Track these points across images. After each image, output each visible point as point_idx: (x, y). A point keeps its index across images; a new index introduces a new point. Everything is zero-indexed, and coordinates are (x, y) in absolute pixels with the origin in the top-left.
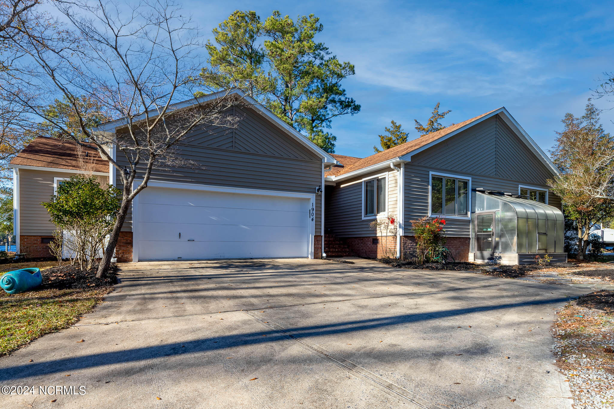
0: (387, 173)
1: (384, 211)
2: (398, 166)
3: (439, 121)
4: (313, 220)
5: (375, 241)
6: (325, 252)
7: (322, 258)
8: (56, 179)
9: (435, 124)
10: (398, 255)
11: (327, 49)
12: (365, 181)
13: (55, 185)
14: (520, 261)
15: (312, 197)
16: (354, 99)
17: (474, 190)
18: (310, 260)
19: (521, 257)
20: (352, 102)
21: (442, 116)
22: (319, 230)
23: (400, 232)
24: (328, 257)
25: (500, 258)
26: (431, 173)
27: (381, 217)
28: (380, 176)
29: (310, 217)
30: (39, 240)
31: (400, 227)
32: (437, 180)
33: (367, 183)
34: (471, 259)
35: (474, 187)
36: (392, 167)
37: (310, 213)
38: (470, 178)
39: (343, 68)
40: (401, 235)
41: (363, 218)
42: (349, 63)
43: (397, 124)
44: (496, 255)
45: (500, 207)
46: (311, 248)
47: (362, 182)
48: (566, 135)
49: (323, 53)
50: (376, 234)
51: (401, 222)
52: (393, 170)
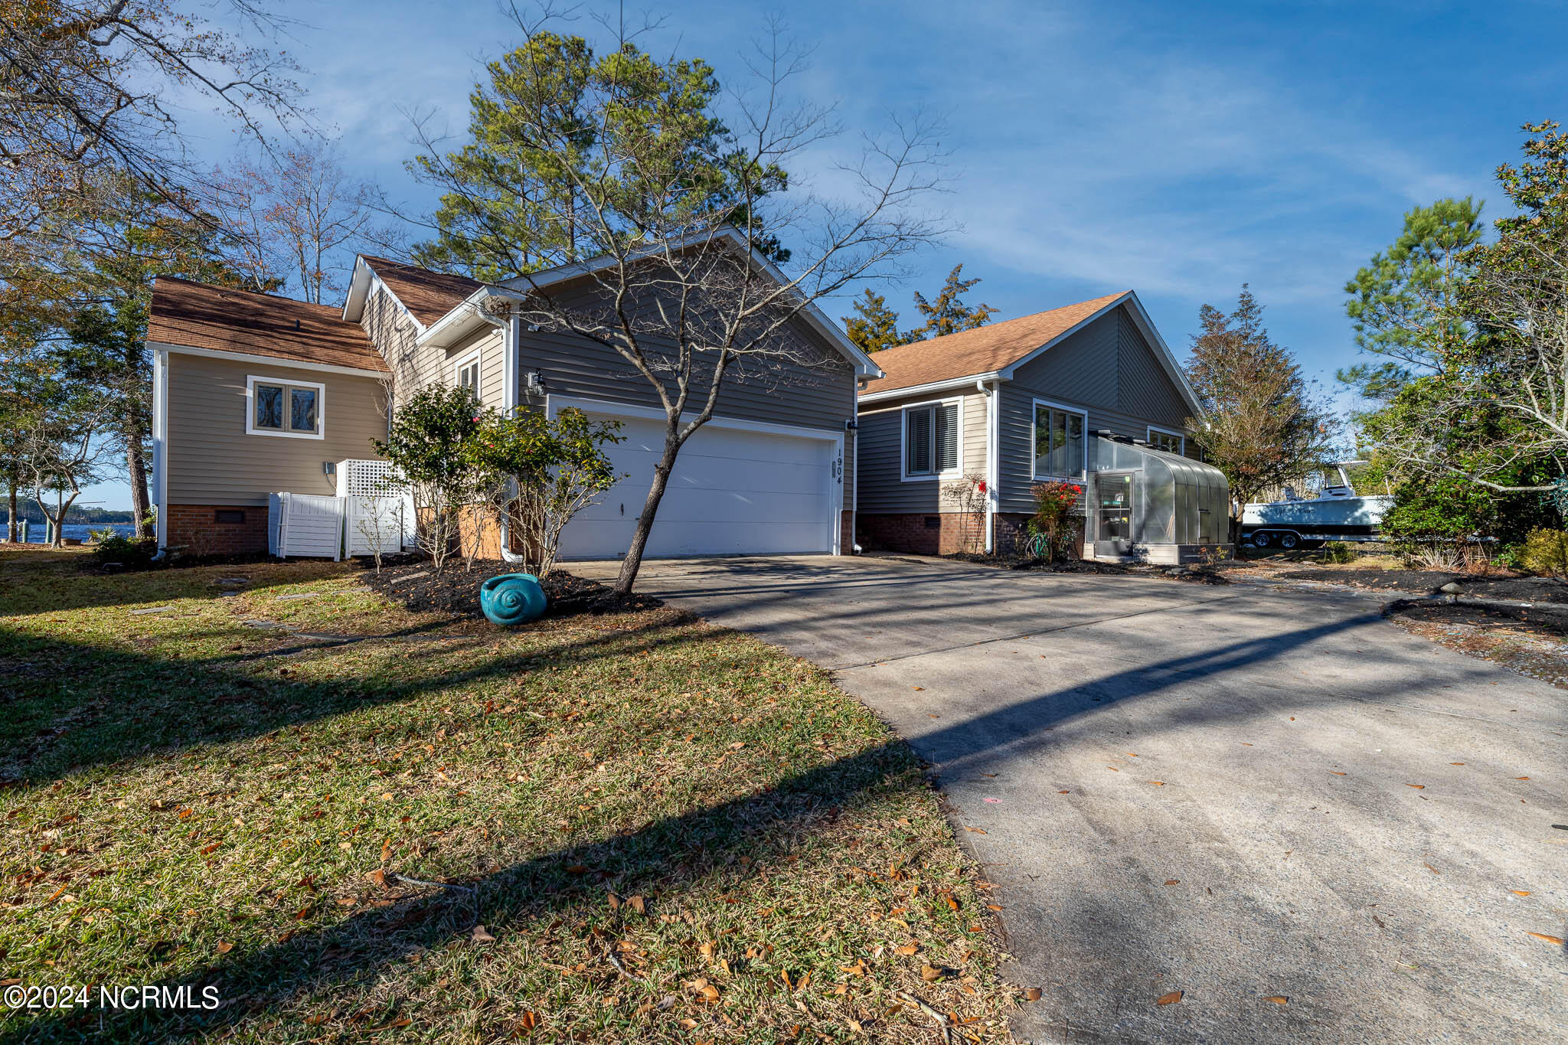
0: (961, 398)
1: (955, 466)
2: (989, 385)
3: (958, 296)
4: (839, 481)
5: (933, 521)
6: (858, 542)
7: (854, 553)
8: (251, 379)
9: (951, 301)
10: (988, 547)
11: (727, 131)
12: (907, 409)
13: (250, 393)
14: (1181, 558)
15: (838, 438)
16: (778, 238)
17: (1094, 434)
18: (836, 556)
19: (1183, 551)
20: (774, 242)
21: (964, 287)
22: (848, 501)
23: (992, 507)
24: (865, 552)
25: (1145, 551)
26: (1036, 401)
27: (948, 477)
28: (946, 402)
29: (834, 476)
30: (211, 514)
31: (992, 498)
32: (1042, 412)
33: (911, 413)
34: (1089, 553)
35: (1094, 428)
36: (980, 386)
37: (834, 470)
38: (1085, 412)
39: (766, 176)
40: (995, 511)
41: (904, 479)
42: (777, 169)
43: (876, 296)
44: (1140, 546)
45: (1143, 465)
46: (836, 534)
47: (900, 411)
48: (1206, 341)
49: (715, 138)
50: (937, 508)
51: (995, 488)
52: (980, 392)
